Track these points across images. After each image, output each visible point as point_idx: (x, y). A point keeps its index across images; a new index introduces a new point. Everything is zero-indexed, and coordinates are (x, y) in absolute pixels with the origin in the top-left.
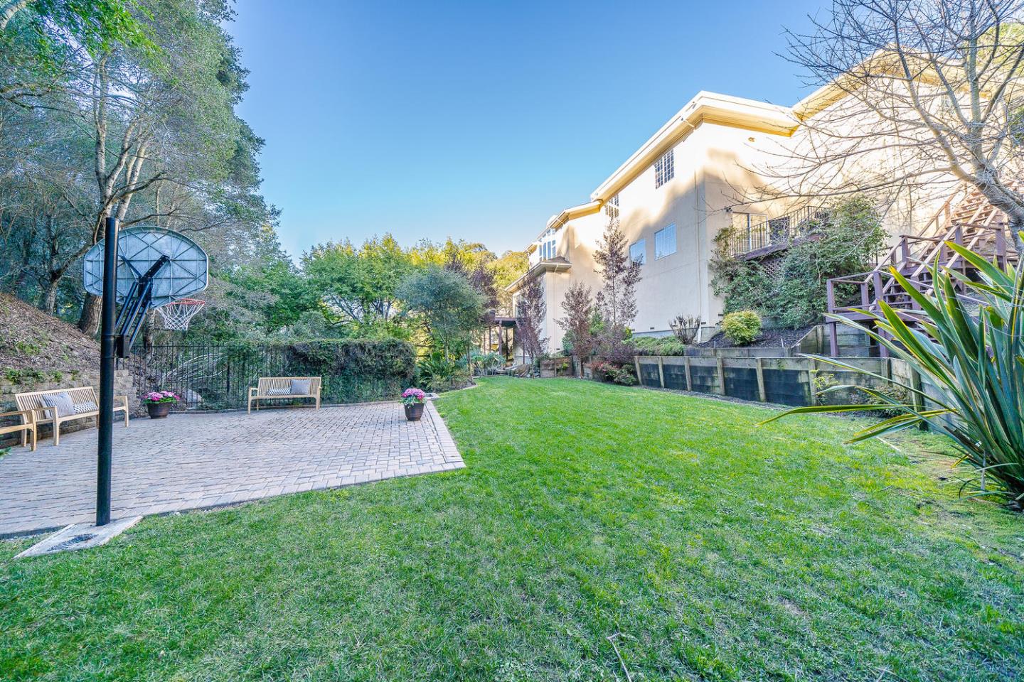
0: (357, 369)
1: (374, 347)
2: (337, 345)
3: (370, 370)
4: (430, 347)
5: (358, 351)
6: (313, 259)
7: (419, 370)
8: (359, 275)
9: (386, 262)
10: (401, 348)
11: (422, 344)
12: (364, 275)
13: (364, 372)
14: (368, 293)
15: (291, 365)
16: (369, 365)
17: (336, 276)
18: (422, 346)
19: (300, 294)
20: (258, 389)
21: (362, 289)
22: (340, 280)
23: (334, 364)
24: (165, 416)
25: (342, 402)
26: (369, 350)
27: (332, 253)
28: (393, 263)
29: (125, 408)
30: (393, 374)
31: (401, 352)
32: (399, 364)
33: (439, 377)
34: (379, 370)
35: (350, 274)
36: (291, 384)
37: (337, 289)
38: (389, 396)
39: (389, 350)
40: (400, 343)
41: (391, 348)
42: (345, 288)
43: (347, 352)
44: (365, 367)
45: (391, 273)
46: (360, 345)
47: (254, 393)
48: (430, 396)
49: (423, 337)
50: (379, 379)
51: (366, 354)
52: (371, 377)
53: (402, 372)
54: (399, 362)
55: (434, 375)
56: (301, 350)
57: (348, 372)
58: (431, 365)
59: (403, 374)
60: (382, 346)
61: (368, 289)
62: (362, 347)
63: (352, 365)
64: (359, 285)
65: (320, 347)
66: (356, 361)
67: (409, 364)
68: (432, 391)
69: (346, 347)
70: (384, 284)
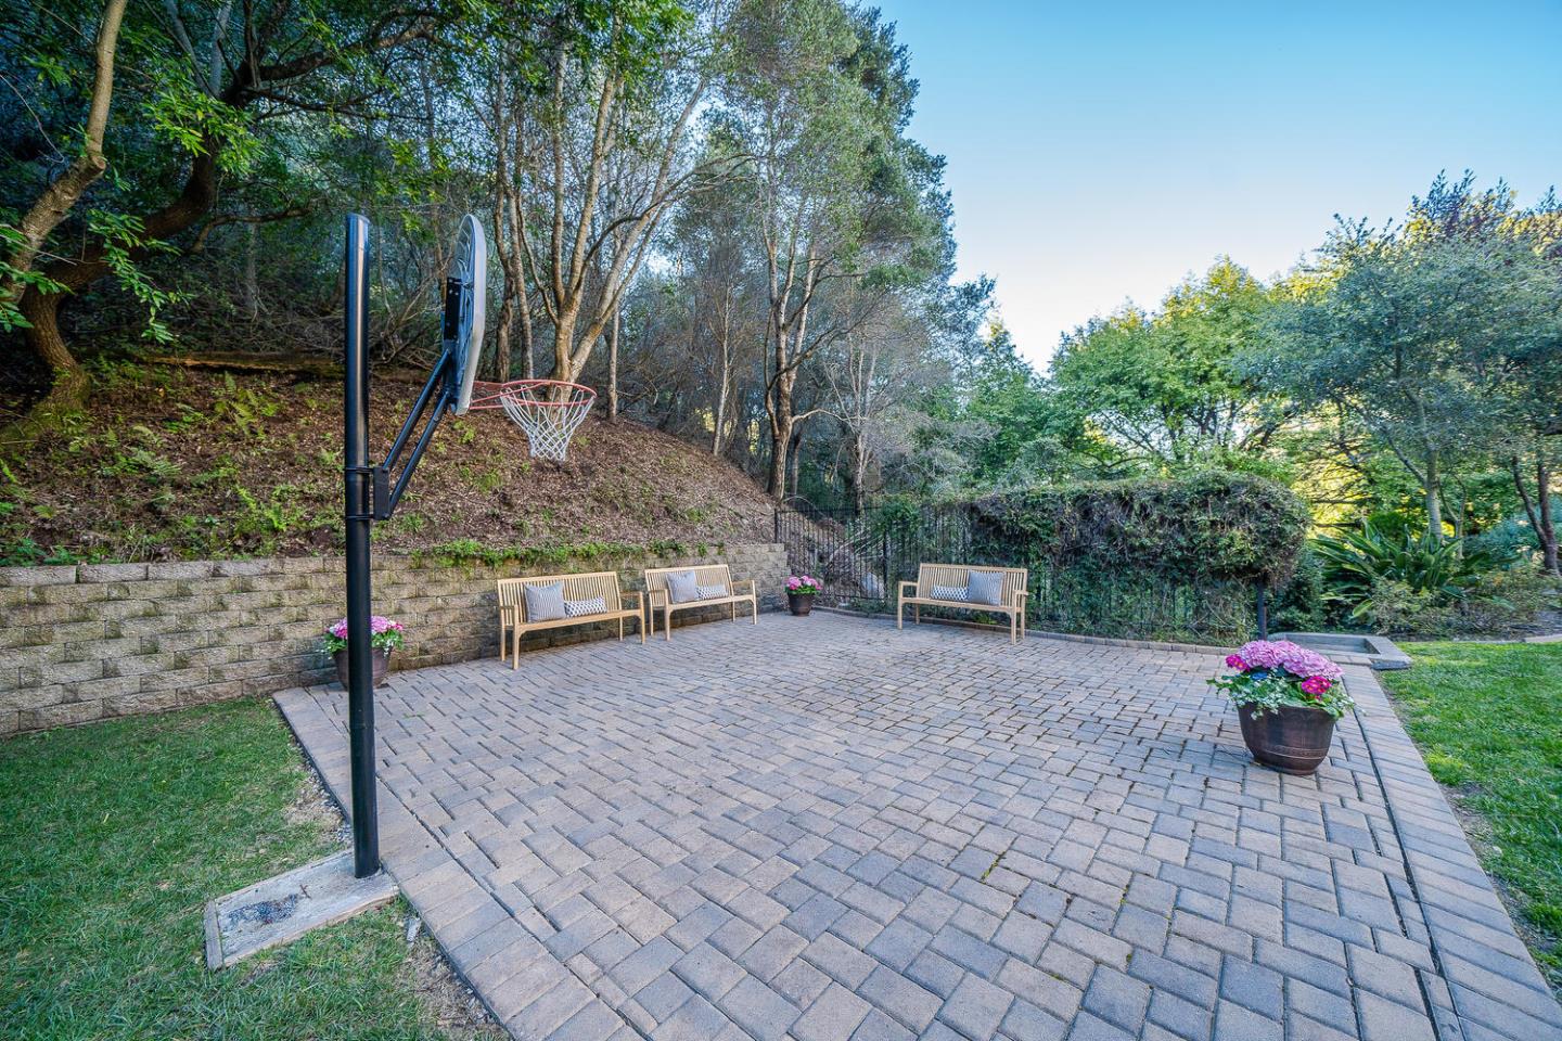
0: (1113, 555)
1: (1158, 499)
2: (1062, 497)
3: (1151, 559)
4: (1360, 503)
5: (1114, 511)
6: (1065, 353)
7: (1321, 563)
8: (1156, 362)
9: (1217, 320)
10: (1244, 497)
11: (1331, 496)
12: (1166, 360)
13: (1131, 563)
14: (1176, 393)
15: (974, 541)
16: (1143, 547)
17: (1104, 373)
18: (1333, 503)
19: (1045, 420)
20: (917, 585)
21: (1159, 388)
22: (1116, 380)
23: (1056, 541)
24: (806, 613)
25: (1079, 630)
26: (1143, 507)
27: (1100, 333)
28: (1235, 316)
29: (752, 598)
30: (1220, 574)
31: (1245, 510)
32: (1238, 545)
33: (1403, 588)
34: (1173, 559)
35: (1132, 364)
36: (968, 582)
37: (1108, 398)
38: (1204, 632)
39: (1204, 504)
40: (1238, 485)
41: (1211, 499)
42: (1124, 393)
43: (1087, 514)
44: (1132, 549)
45: (1233, 340)
46: (1119, 496)
47: (910, 592)
48: (1367, 647)
49: (1332, 478)
50: (1175, 582)
51: (1134, 519)
52: (1153, 578)
53: (1250, 568)
54: (1239, 539)
55: (1381, 583)
56: (989, 511)
57: (1089, 561)
58: (1369, 551)
59: (1254, 575)
60: (1180, 496)
61: (1173, 383)
62: (1124, 501)
63: (1100, 545)
64: (1154, 379)
65: (1025, 504)
66: (1110, 534)
67: (1275, 545)
68: (1372, 631)
69: (1083, 502)
70: (1213, 367)
